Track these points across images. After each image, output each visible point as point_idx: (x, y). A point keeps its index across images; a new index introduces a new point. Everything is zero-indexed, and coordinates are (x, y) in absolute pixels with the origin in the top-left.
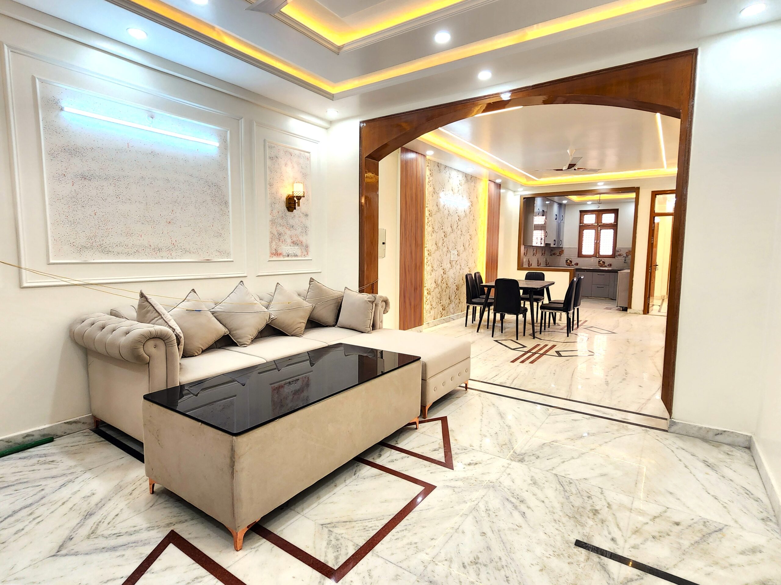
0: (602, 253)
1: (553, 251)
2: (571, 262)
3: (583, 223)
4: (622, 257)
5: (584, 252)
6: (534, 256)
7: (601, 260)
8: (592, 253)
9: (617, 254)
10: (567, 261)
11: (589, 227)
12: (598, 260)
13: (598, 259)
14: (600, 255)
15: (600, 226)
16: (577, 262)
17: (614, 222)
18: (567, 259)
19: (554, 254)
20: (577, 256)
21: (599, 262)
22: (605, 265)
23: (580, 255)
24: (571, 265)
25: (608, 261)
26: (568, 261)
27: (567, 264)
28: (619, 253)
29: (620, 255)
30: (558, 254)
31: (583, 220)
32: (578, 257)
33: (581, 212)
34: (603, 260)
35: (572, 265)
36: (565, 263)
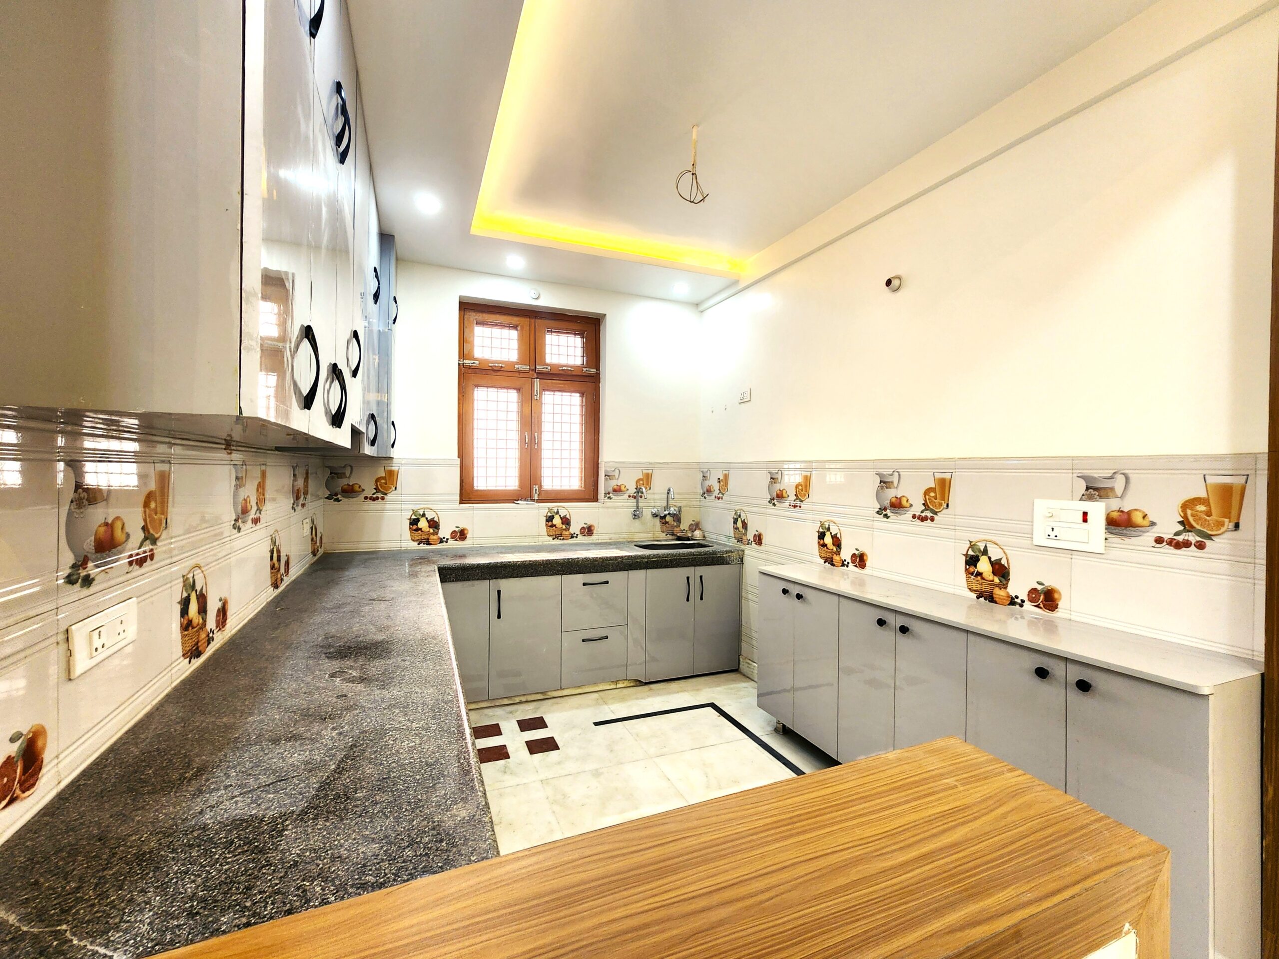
1: (341, 475)
2: (433, 524)
3: (472, 358)
4: (626, 496)
5: (484, 479)
6: (247, 527)
7: (557, 513)
8: (512, 483)
9: (603, 485)
10: (414, 522)
11: (495, 375)
12: (545, 512)
13: (544, 508)
14: (547, 492)
15: (540, 375)
16: (462, 526)
17: (587, 366)
18: (414, 512)
19: (350, 492)
20: (458, 498)
21: (549, 518)
22: (572, 530)
23: (468, 493)
24: (433, 538)
26: (423, 524)
27: (417, 535)
28: (612, 482)
29: (616, 490)
30: (370, 491)
32: (462, 501)
33: (467, 307)
34: (563, 513)
35: (441, 541)
36: (407, 533)
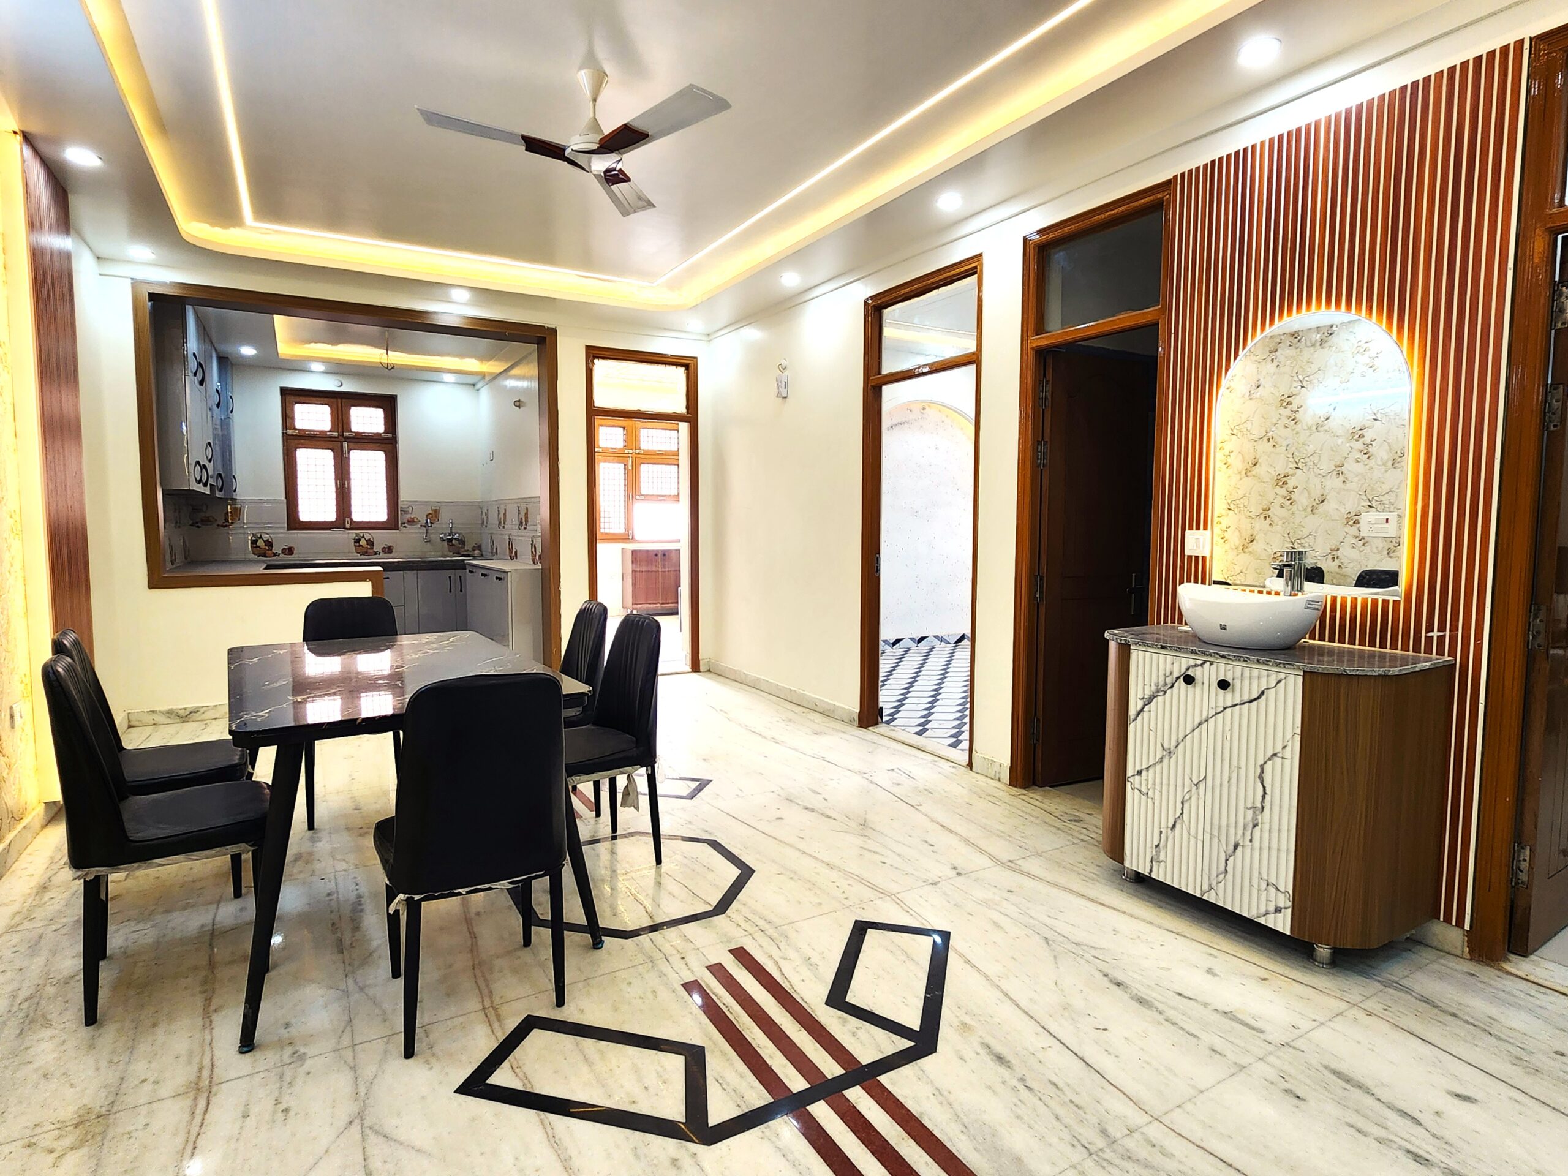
0: (359, 514)
1: (204, 512)
2: (269, 544)
3: (294, 427)
4: (418, 526)
5: (306, 514)
7: (363, 537)
8: (330, 517)
9: (402, 518)
10: (254, 542)
11: (313, 439)
12: (353, 536)
13: (353, 534)
14: (357, 522)
15: (347, 439)
16: (290, 545)
17: (385, 432)
18: (254, 535)
19: (207, 521)
20: (285, 526)
21: (357, 541)
22: (375, 549)
23: (294, 522)
25: (381, 538)
26: (260, 543)
27: (257, 550)
28: (408, 516)
29: (411, 522)
31: (293, 419)
32: (290, 530)
33: (285, 392)
34: (367, 537)
35: (275, 555)
36: (249, 549)
